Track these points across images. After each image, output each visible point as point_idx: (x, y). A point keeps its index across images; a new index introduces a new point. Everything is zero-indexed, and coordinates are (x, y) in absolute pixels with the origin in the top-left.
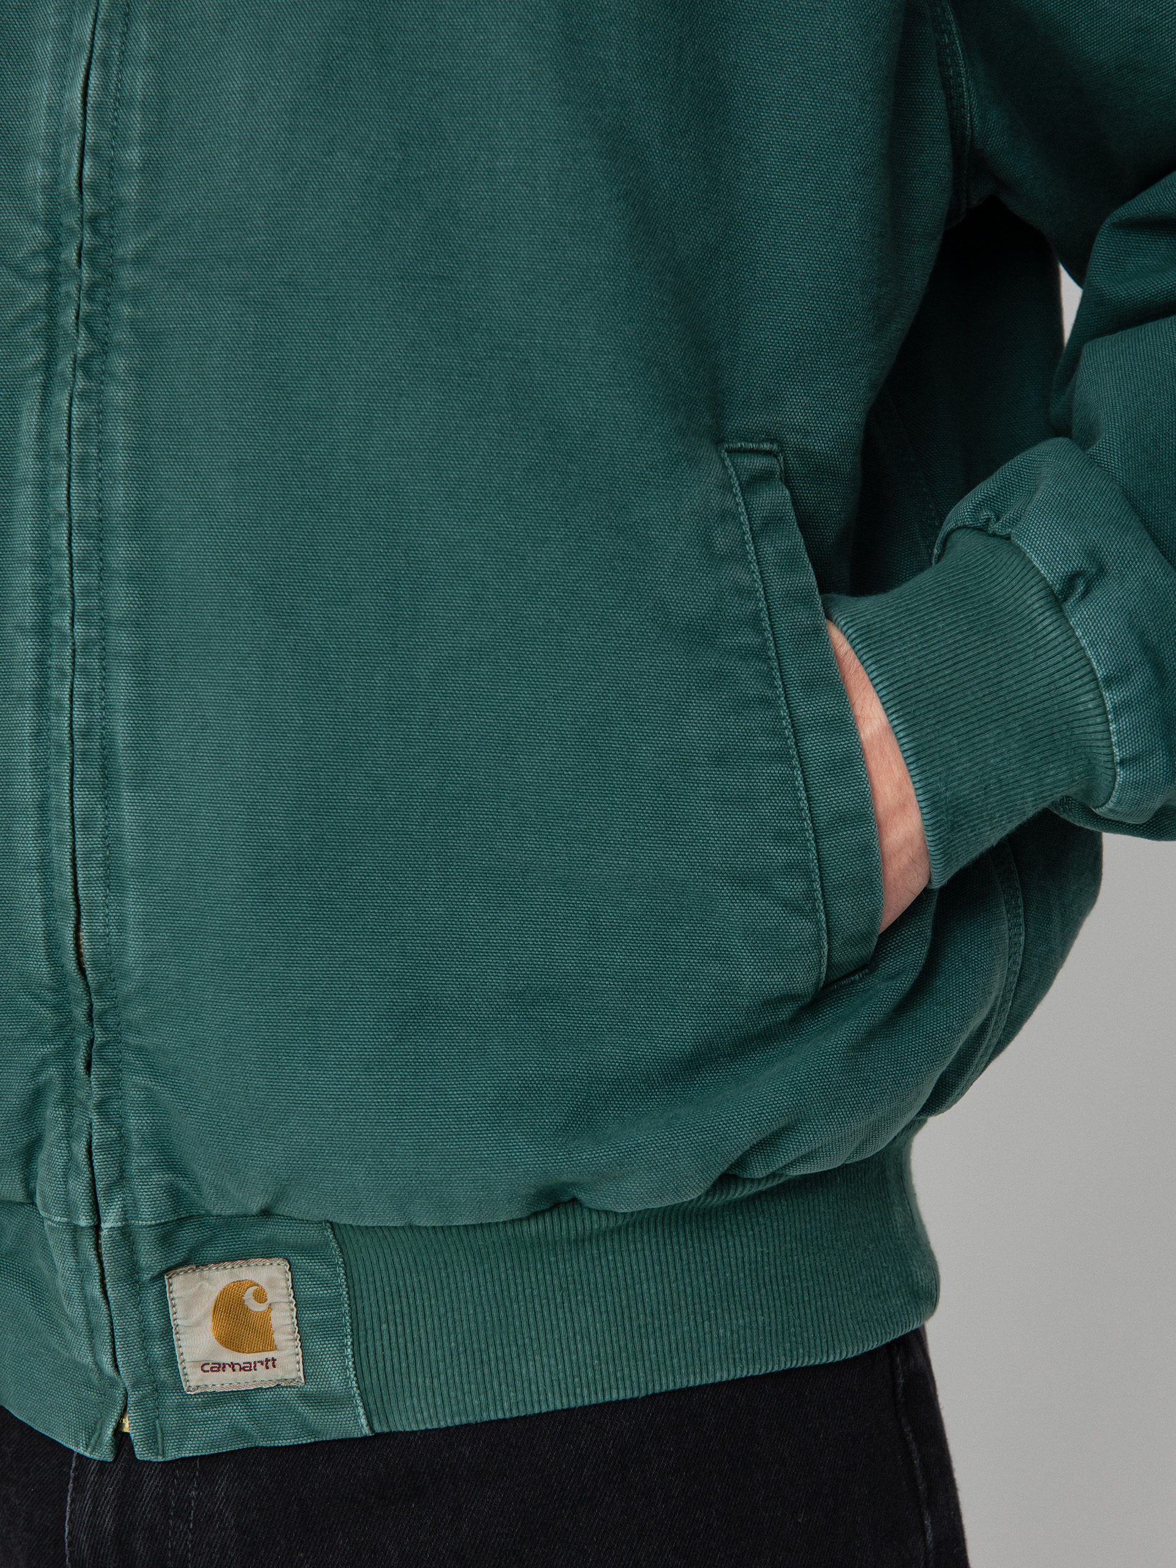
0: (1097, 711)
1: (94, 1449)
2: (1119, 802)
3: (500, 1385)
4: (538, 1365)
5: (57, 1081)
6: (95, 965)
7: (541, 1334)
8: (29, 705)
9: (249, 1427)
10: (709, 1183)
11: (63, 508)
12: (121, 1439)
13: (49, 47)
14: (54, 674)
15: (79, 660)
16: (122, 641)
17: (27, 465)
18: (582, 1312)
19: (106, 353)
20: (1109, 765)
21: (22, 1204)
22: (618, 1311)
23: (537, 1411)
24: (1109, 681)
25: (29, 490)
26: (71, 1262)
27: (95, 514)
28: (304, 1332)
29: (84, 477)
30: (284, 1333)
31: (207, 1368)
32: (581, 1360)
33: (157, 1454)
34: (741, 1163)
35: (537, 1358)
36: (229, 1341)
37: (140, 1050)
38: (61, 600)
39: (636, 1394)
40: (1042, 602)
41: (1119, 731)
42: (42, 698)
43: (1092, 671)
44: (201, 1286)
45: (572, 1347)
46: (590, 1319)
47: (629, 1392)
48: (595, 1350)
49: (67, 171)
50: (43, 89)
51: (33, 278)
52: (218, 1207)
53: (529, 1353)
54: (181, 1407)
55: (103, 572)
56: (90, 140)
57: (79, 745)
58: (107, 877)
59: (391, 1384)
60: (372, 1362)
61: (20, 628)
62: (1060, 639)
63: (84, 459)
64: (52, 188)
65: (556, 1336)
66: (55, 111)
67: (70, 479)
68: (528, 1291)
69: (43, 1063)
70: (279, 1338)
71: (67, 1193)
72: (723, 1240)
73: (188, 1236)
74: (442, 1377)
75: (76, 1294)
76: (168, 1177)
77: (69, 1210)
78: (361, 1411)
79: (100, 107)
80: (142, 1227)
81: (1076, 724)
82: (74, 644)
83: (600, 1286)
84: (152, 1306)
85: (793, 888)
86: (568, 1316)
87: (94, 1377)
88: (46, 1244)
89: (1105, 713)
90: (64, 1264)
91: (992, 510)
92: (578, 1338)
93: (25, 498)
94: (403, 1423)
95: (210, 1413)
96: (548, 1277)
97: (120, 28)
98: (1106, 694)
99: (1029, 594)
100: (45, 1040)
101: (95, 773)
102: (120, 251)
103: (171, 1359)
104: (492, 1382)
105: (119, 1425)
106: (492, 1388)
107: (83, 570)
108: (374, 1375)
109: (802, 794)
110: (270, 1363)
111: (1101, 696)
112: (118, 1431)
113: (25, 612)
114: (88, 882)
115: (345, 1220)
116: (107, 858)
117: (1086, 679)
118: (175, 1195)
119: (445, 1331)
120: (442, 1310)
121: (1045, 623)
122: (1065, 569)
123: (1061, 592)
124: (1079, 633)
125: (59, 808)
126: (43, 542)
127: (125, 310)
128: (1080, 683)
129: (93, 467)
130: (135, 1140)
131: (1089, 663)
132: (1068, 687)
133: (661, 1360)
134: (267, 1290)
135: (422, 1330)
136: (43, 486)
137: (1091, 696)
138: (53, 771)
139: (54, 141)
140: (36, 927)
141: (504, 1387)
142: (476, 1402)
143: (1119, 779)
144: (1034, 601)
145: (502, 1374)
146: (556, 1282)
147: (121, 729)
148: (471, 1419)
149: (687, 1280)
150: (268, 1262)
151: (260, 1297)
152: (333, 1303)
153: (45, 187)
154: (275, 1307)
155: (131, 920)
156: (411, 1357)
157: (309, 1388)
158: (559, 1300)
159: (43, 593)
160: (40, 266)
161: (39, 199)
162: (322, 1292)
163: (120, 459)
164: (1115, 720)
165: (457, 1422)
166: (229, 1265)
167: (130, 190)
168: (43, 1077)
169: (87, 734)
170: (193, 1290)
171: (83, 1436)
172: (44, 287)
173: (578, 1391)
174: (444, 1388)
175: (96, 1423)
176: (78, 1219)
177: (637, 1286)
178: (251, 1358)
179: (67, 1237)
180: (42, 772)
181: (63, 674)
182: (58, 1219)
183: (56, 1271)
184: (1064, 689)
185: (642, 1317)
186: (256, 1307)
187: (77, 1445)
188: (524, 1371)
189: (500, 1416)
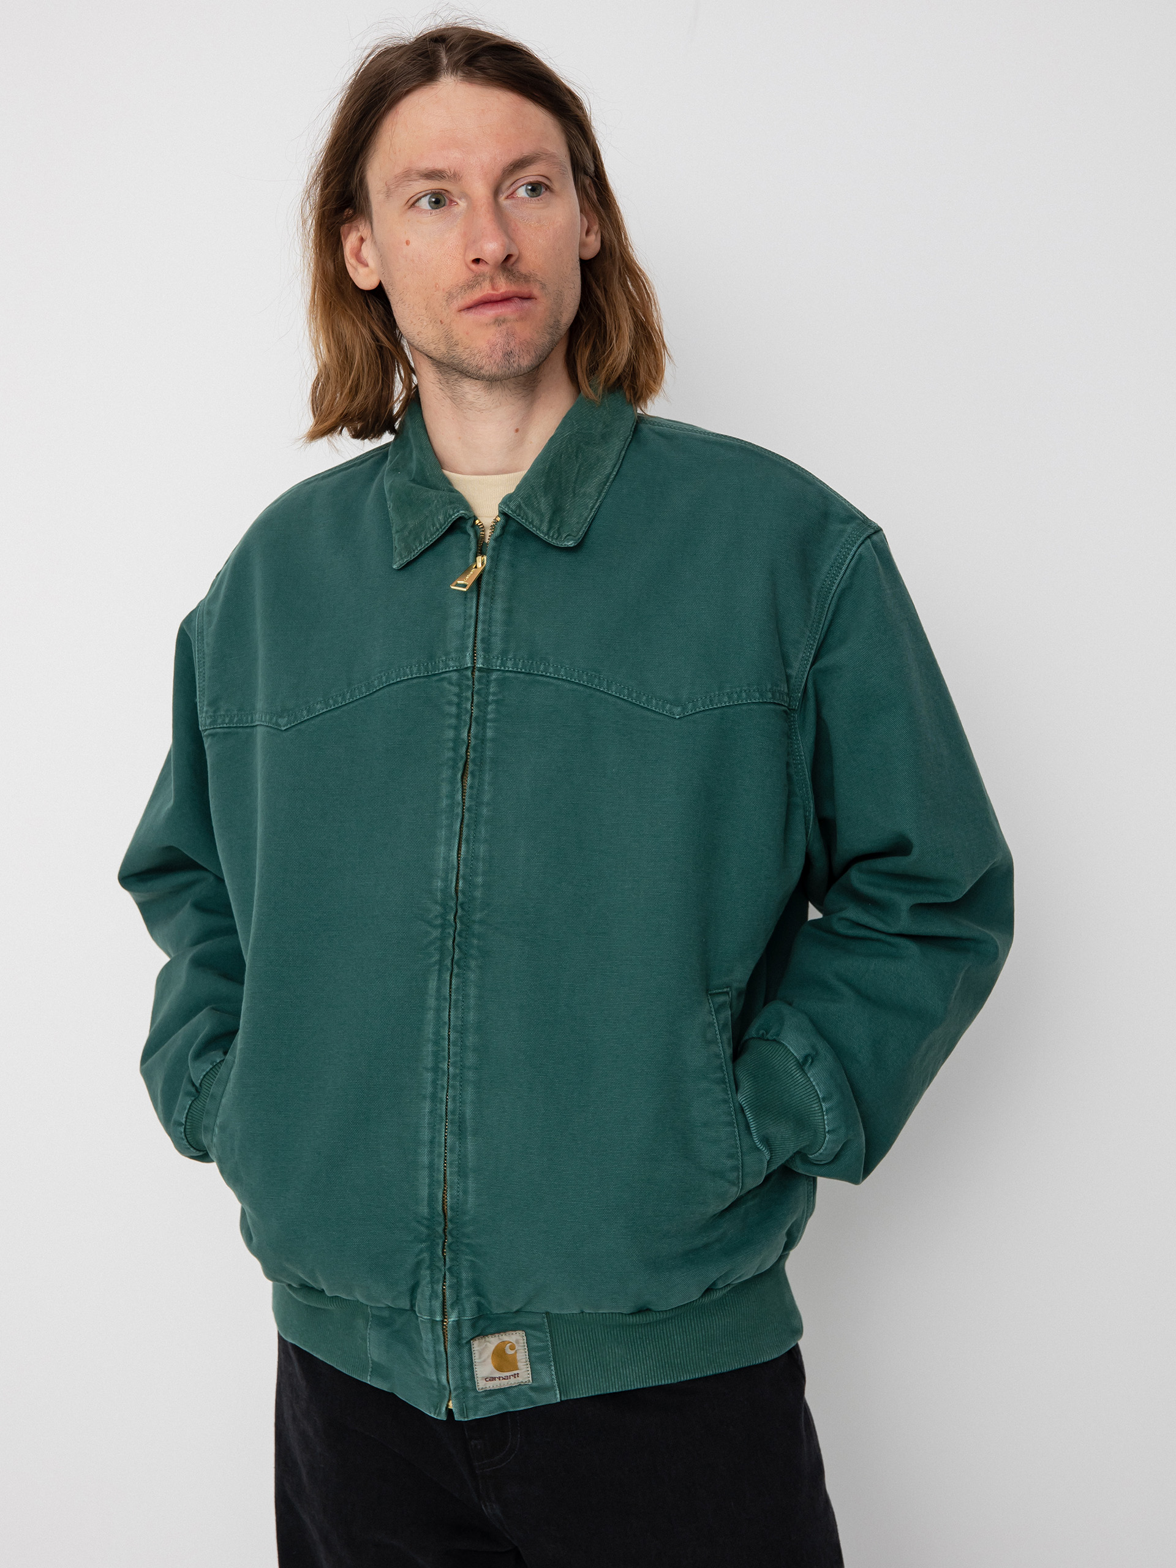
0: (820, 1111)
1: (438, 1415)
2: (826, 1149)
3: (615, 1378)
4: (631, 1370)
5: (427, 1259)
6: (452, 1209)
7: (632, 1357)
8: (428, 1100)
9: (506, 1403)
10: (701, 1294)
11: (447, 1020)
12: (450, 1412)
13: (443, 833)
14: (439, 1087)
15: (451, 1082)
16: (470, 1075)
17: (432, 1002)
18: (649, 1348)
19: (465, 958)
20: (823, 1133)
21: (407, 1310)
22: (664, 1347)
23: (630, 1389)
24: (824, 1099)
25: (432, 1012)
26: (430, 1335)
27: (460, 1023)
28: (532, 1362)
29: (456, 1008)
30: (522, 1362)
31: (487, 1380)
32: (649, 1368)
33: (465, 1418)
34: (714, 1283)
35: (630, 1367)
36: (499, 1368)
37: (467, 1245)
38: (444, 1057)
39: (673, 1381)
40: (795, 1067)
41: (828, 1119)
42: (434, 1098)
43: (818, 1094)
44: (486, 1345)
45: (645, 1362)
46: (652, 1351)
47: (657, 1383)
48: (654, 1363)
49: (451, 884)
50: (442, 849)
51: (435, 927)
52: (497, 1311)
53: (627, 1365)
54: (476, 1397)
55: (463, 1047)
56: (461, 872)
57: (450, 1117)
58: (459, 1171)
59: (570, 1380)
60: (562, 1370)
61: (427, 1069)
62: (804, 1082)
63: (456, 1001)
64: (445, 890)
65: (638, 1358)
66: (447, 859)
67: (450, 1008)
68: (626, 1340)
69: (421, 1251)
70: (520, 1365)
71: (431, 1306)
72: (710, 1317)
73: (482, 1324)
74: (591, 1376)
75: (431, 1349)
76: (478, 1298)
77: (432, 1313)
78: (558, 1392)
79: (465, 859)
80: (466, 1320)
81: (811, 1115)
82: (448, 1075)
83: (656, 1337)
84: (466, 1354)
85: (733, 1176)
86: (643, 1349)
87: (436, 1385)
88: (419, 1328)
89: (822, 1112)
90: (427, 1336)
91: (763, 1029)
92: (647, 1358)
93: (430, 1015)
94: (574, 1396)
95: (489, 1399)
96: (634, 1334)
97: (473, 827)
98: (823, 1104)
99: (790, 1063)
100: (422, 1241)
101: (456, 1129)
102: (473, 918)
103: (472, 1377)
104: (611, 1377)
105: (448, 1405)
106: (612, 1380)
107: (454, 1045)
108: (563, 1377)
109: (738, 1138)
110: (516, 1376)
111: (821, 1105)
112: (447, 1408)
113: (429, 1062)
114: (451, 1174)
115: (555, 1311)
116: (460, 1164)
117: (815, 1098)
118: (479, 1305)
119: (591, 1357)
120: (590, 1349)
121: (798, 1075)
122: (803, 1053)
123: (802, 1062)
124: (812, 1079)
125: (439, 1142)
126: (437, 1033)
127: (475, 942)
128: (812, 1099)
129: (460, 1004)
130: (464, 1283)
131: (816, 1091)
132: (808, 1101)
133: (683, 1367)
134: (516, 1345)
135: (582, 1357)
136: (438, 1010)
137: (817, 1105)
138: (437, 1127)
139: (447, 872)
140: (424, 1192)
141: (616, 1380)
142: (605, 1386)
143: (827, 1139)
144: (792, 1067)
145: (616, 1374)
146: (638, 1336)
147: (469, 1112)
148: (602, 1393)
149: (694, 1334)
150: (514, 1333)
151: (512, 1348)
152: (545, 1348)
153: (441, 890)
154: (518, 1352)
155: (470, 1189)
156: (578, 1369)
157: (535, 1384)
158: (639, 1342)
159: (436, 1054)
160: (439, 921)
161: (439, 894)
162: (541, 1344)
163: (472, 1001)
164: (827, 1114)
165: (596, 1393)
166: (497, 1335)
167: (478, 894)
168: (421, 1257)
169: (453, 1113)
170: (484, 1346)
171: (432, 1409)
172: (439, 930)
173: (647, 1380)
174: (592, 1380)
175: (438, 1404)
176: (435, 1317)
177: (672, 1337)
178: (508, 1374)
179: (429, 1325)
180: (433, 1127)
181: (443, 1087)
182: (426, 1317)
183: (422, 1339)
184: (806, 1102)
185: (674, 1349)
186: (510, 1352)
187: (430, 1413)
188: (625, 1372)
189: (614, 1391)
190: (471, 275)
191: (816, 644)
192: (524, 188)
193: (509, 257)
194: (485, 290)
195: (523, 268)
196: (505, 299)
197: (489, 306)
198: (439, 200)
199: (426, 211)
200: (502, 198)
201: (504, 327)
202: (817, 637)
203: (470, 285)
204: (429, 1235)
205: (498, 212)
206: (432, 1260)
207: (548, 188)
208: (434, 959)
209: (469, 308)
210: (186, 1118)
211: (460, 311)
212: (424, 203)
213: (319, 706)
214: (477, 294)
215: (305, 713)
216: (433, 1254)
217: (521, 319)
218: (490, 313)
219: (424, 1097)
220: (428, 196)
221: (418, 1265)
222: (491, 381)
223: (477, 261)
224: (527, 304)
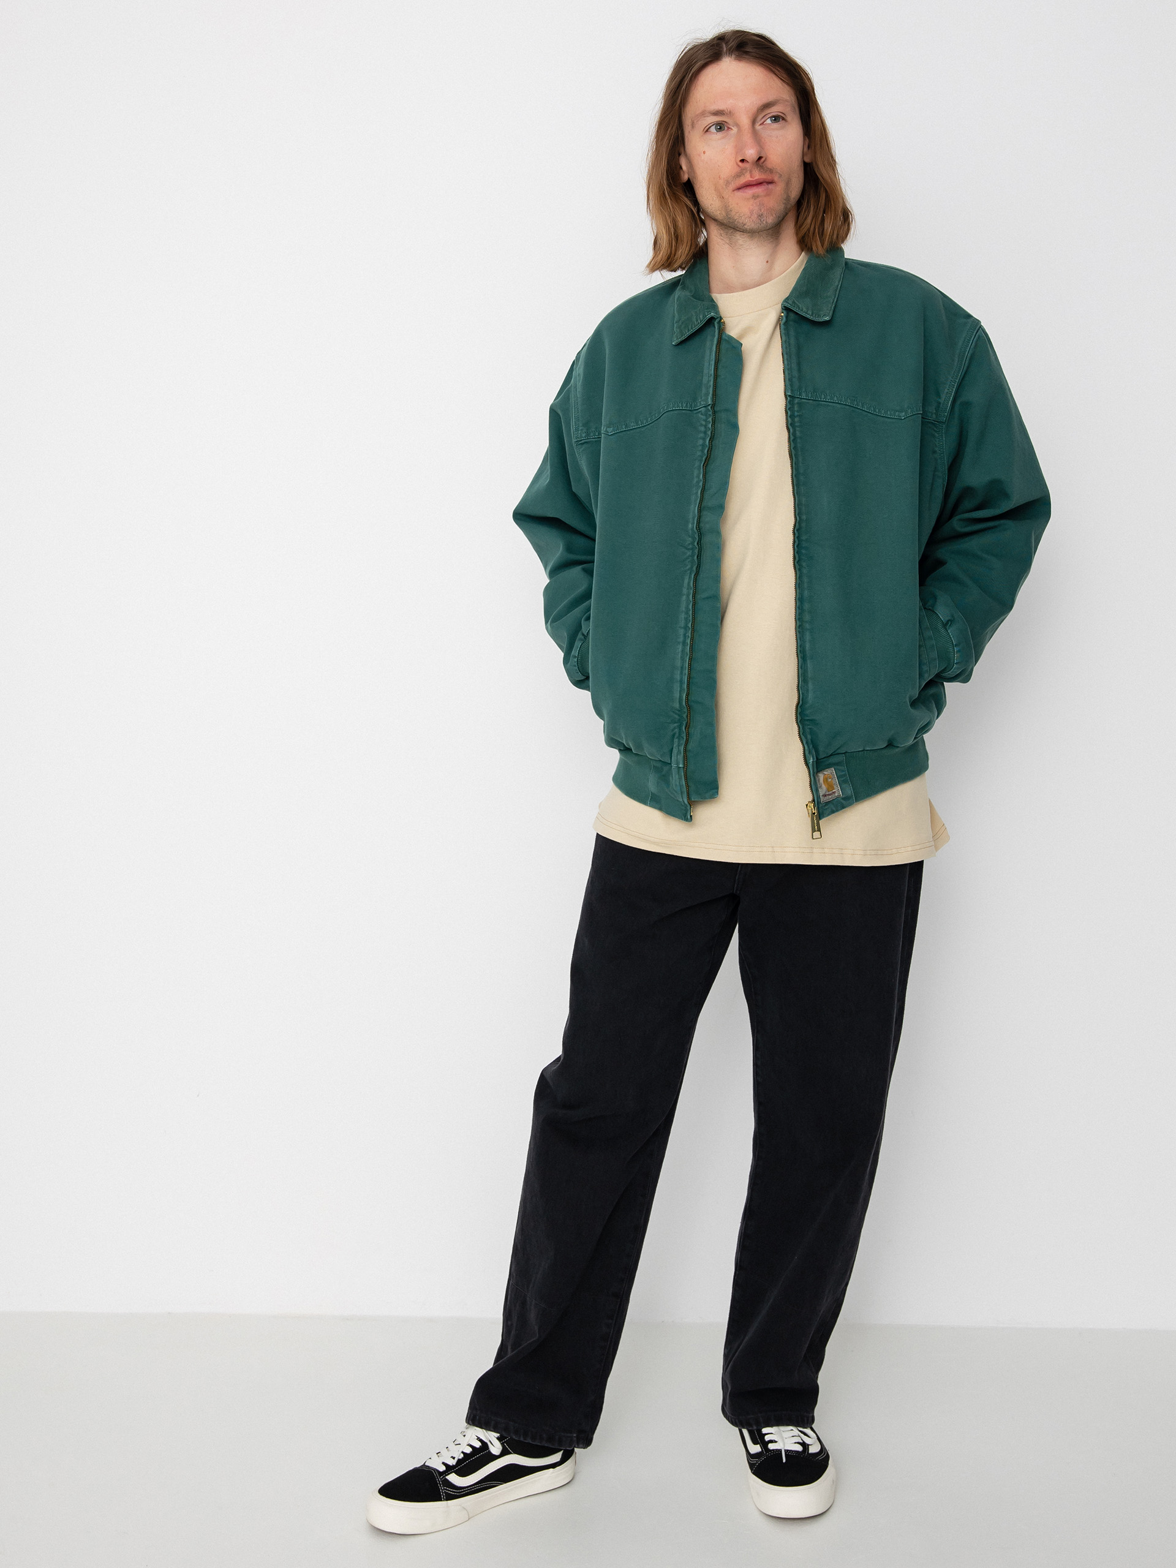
190: (738, 169)
191: (956, 385)
192: (769, 120)
193: (760, 158)
194: (747, 178)
195: (769, 164)
196: (759, 184)
197: (748, 188)
198: (721, 127)
199: (713, 133)
200: (758, 127)
201: (758, 200)
202: (957, 381)
203: (738, 175)
204: (679, 720)
205: (755, 134)
206: (680, 734)
207: (783, 119)
208: (688, 567)
209: (739, 189)
210: (578, 653)
211: (733, 191)
212: (713, 129)
213: (632, 424)
214: (743, 180)
215: (624, 426)
216: (680, 729)
217: (768, 195)
218: (750, 192)
219: (679, 643)
220: (714, 126)
221: (674, 735)
222: (752, 233)
223: (742, 161)
224: (770, 186)
